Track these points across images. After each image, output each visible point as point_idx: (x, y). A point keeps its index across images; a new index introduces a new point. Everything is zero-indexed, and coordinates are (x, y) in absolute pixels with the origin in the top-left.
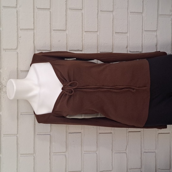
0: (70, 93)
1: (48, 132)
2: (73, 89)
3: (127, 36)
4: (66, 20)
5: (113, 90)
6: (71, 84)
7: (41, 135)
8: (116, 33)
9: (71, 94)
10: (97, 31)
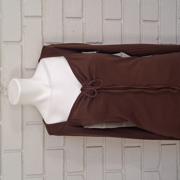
0: (91, 95)
1: (61, 147)
2: (96, 89)
3: (158, 25)
4: (83, 5)
5: (149, 90)
6: (93, 82)
7: (51, 150)
8: (144, 21)
9: (94, 96)
10: (121, 19)
